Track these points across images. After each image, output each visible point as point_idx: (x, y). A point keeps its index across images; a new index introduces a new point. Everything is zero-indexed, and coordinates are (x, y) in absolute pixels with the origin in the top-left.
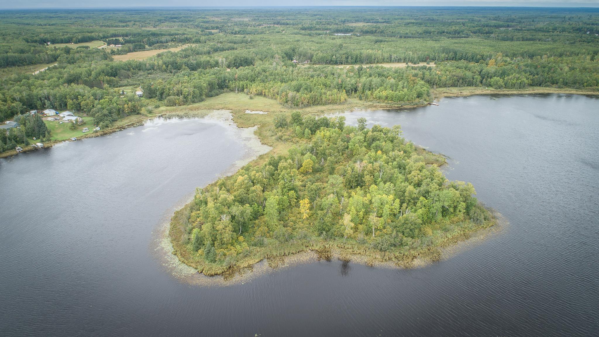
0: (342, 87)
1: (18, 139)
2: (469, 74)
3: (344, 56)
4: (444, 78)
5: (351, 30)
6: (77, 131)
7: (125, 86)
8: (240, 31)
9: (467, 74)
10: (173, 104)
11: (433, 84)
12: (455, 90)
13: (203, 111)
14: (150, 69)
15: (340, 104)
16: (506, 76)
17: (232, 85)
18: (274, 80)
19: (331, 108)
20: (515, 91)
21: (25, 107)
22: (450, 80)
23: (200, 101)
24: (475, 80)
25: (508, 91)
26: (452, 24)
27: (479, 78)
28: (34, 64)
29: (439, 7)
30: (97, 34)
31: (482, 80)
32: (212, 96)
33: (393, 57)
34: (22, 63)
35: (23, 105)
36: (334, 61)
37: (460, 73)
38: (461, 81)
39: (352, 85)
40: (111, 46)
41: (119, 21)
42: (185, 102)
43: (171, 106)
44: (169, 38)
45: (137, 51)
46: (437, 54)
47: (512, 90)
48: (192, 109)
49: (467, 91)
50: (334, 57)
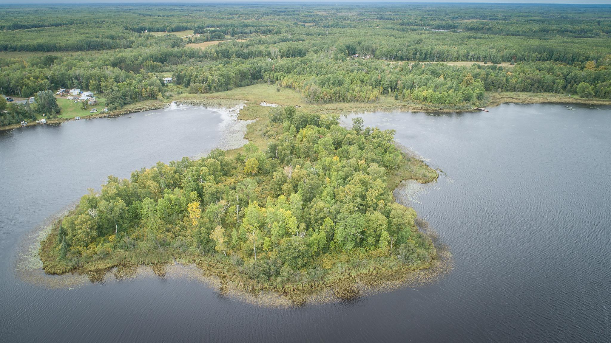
0: (380, 84)
1: (27, 114)
2: (549, 77)
3: (411, 53)
4: (513, 81)
5: (455, 26)
6: (87, 111)
7: (167, 72)
8: (334, 25)
9: (546, 77)
10: (195, 91)
11: (499, 87)
12: (524, 96)
13: (220, 100)
14: (202, 57)
15: (367, 102)
16: (599, 82)
17: (266, 76)
18: (310, 72)
19: (354, 106)
20: (608, 101)
21: (53, 85)
22: (522, 84)
23: (224, 90)
24: (555, 85)
25: (597, 101)
26: (584, 22)
27: (562, 82)
28: (113, 49)
29: (588, 5)
30: (193, 24)
31: (567, 85)
32: (241, 86)
33: (470, 55)
34: (102, 47)
35: (52, 83)
36: (399, 57)
37: (537, 75)
38: (536, 85)
39: (391, 82)
40: (197, 35)
41: (229, 14)
42: (209, 89)
43: (194, 93)
44: (253, 29)
45: (215, 41)
46: (527, 53)
47: (603, 99)
48: (210, 98)
49: (540, 97)
50: (400, 52)
